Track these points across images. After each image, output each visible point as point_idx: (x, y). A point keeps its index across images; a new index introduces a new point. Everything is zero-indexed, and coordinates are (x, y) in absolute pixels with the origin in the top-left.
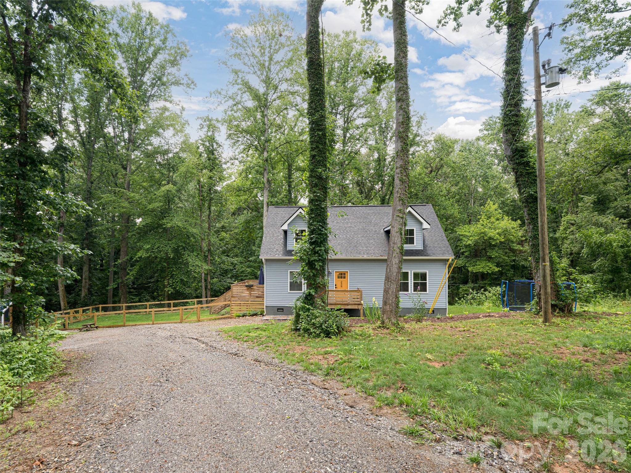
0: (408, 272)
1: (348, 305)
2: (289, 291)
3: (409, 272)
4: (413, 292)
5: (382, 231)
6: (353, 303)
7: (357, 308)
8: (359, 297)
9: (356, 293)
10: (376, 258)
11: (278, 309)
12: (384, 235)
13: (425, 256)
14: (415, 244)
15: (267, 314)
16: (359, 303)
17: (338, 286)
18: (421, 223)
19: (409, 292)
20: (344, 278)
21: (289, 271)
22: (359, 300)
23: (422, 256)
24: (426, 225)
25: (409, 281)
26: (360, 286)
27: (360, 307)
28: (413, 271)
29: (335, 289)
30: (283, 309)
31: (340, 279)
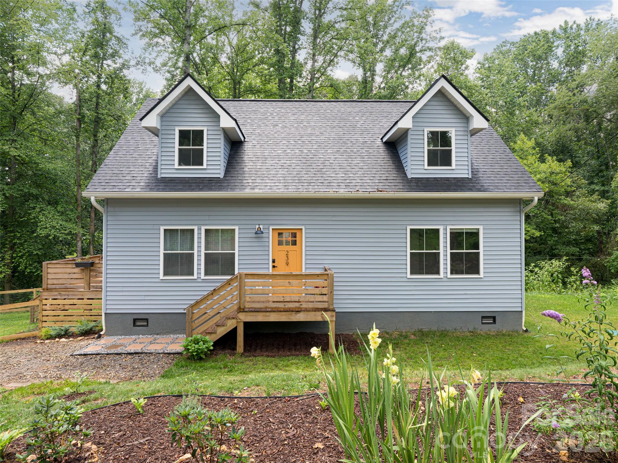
0: (437, 231)
1: (298, 311)
2: (161, 276)
3: (441, 228)
4: (449, 276)
5: (379, 142)
6: (310, 305)
7: (319, 319)
8: (325, 291)
9: (320, 282)
10: (367, 195)
11: (135, 320)
12: (381, 152)
13: (479, 190)
14: (454, 166)
15: (108, 334)
16: (325, 305)
17: (280, 263)
18: (466, 118)
19: (442, 275)
20: (294, 243)
21: (162, 229)
22: (325, 298)
23: (471, 190)
24: (478, 122)
25: (441, 251)
26: (328, 262)
27: (327, 317)
28: (449, 228)
29: (271, 271)
30: (147, 320)
31: (284, 247)
